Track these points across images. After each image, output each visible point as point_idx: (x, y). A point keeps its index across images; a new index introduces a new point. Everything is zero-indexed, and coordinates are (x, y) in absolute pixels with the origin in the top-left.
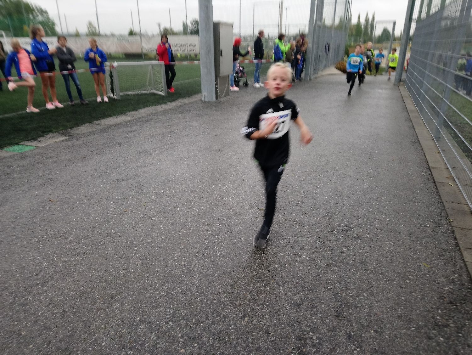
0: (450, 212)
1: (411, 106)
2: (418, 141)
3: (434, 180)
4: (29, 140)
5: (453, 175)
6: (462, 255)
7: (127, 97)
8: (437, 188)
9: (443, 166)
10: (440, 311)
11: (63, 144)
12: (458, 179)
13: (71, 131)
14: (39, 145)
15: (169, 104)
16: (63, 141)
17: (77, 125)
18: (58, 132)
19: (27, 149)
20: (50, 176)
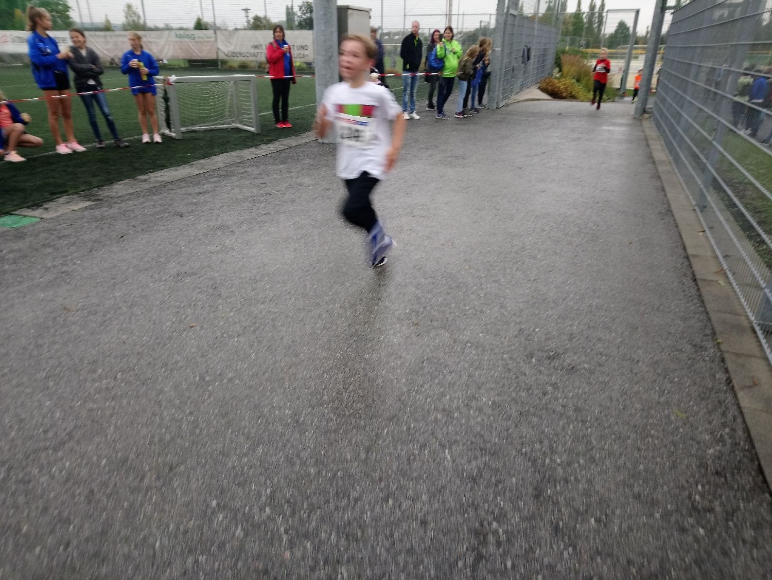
0: (718, 329)
1: (660, 154)
2: (669, 212)
3: (694, 275)
4: (28, 207)
5: (725, 268)
6: (735, 396)
7: (193, 135)
8: (698, 289)
9: (709, 254)
10: (700, 487)
11: (86, 213)
12: (734, 274)
13: (100, 193)
14: (45, 216)
15: (264, 147)
16: (86, 208)
17: (110, 182)
18: (77, 193)
19: (25, 222)
20: (65, 268)
